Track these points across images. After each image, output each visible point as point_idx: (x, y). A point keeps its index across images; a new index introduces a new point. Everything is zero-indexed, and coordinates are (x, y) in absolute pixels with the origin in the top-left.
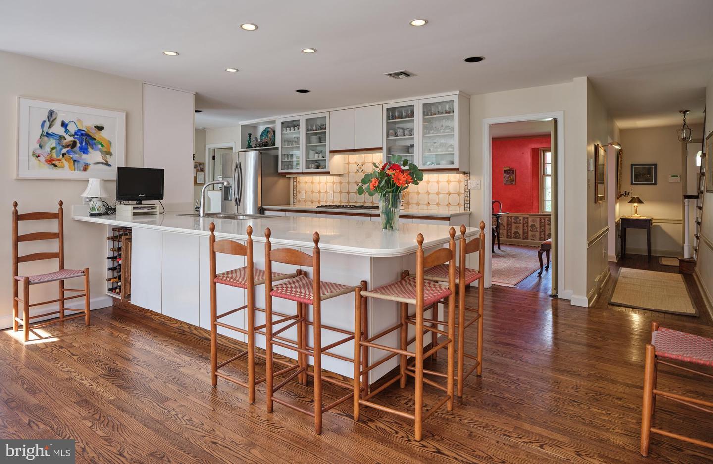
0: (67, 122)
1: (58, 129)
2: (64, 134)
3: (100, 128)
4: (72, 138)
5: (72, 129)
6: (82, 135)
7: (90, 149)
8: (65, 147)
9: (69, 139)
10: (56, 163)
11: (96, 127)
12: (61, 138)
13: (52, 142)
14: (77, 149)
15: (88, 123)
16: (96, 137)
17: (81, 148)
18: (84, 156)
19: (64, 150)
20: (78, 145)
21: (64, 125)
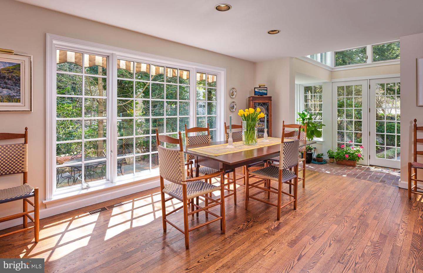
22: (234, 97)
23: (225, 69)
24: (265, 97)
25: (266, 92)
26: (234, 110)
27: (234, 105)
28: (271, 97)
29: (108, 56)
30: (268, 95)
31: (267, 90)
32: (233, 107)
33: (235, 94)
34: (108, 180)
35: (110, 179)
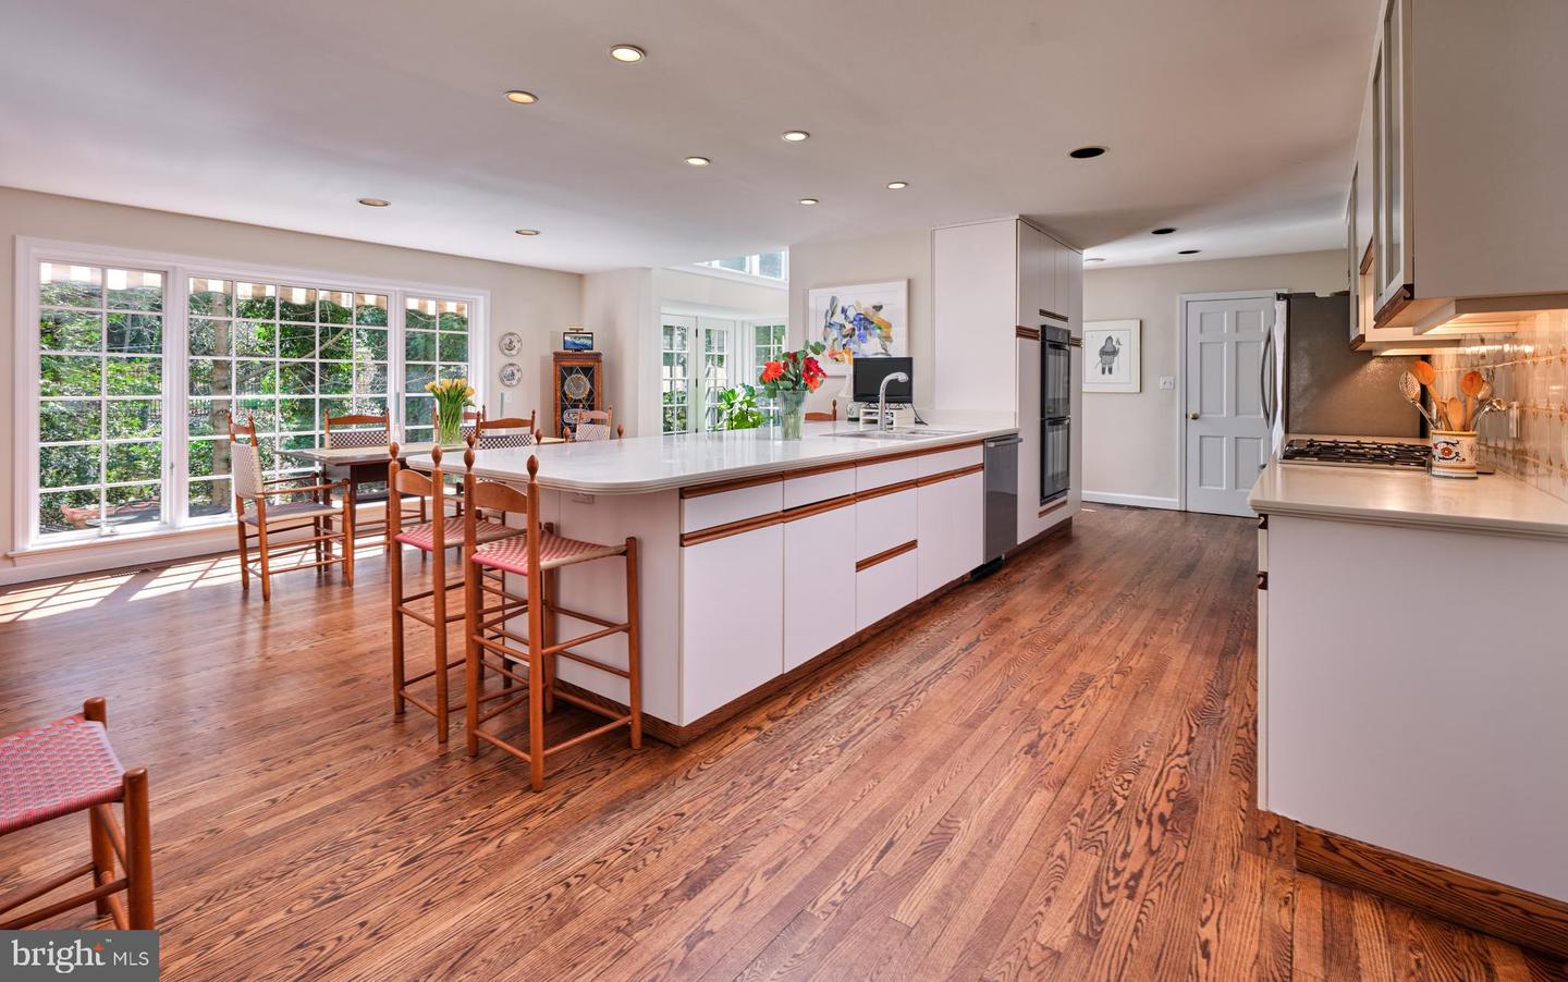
0: (846, 307)
1: (838, 318)
2: (844, 322)
3: (878, 308)
4: (851, 326)
5: (851, 314)
6: (860, 320)
7: (868, 337)
8: (845, 336)
9: (849, 326)
10: (838, 357)
11: (874, 307)
12: (842, 326)
13: (834, 333)
14: (855, 338)
15: (866, 304)
16: (875, 319)
17: (860, 336)
18: (863, 346)
19: (845, 341)
20: (857, 332)
21: (844, 311)
22: (514, 352)
23: (489, 293)
24: (587, 354)
25: (589, 342)
26: (514, 382)
27: (515, 372)
28: (600, 354)
29: (166, 272)
30: (595, 350)
31: (592, 338)
32: (513, 374)
33: (518, 346)
34: (165, 523)
35: (168, 520)
